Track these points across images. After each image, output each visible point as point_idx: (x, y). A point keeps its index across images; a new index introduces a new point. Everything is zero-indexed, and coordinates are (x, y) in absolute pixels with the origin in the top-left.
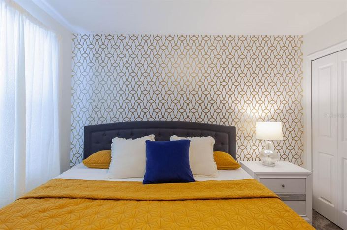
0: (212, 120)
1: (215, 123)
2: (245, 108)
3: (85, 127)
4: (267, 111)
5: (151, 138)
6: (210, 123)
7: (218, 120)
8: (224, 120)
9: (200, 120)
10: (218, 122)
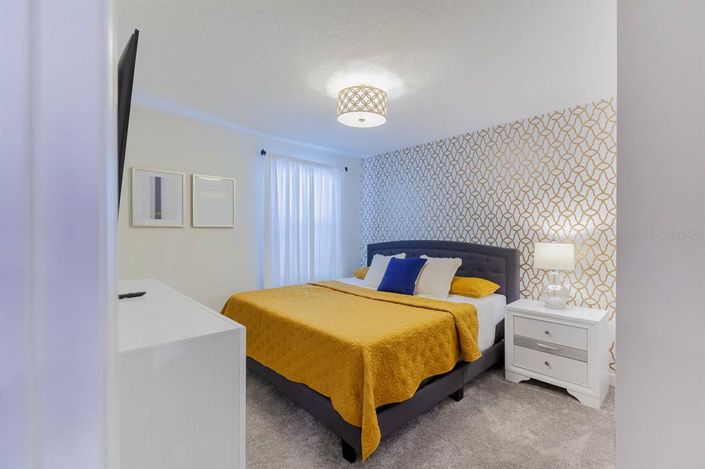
0: (491, 240)
1: (494, 245)
2: (540, 223)
3: (368, 245)
4: (579, 228)
5: (402, 256)
6: (488, 244)
7: (499, 241)
8: (508, 241)
9: (475, 240)
10: (499, 243)
